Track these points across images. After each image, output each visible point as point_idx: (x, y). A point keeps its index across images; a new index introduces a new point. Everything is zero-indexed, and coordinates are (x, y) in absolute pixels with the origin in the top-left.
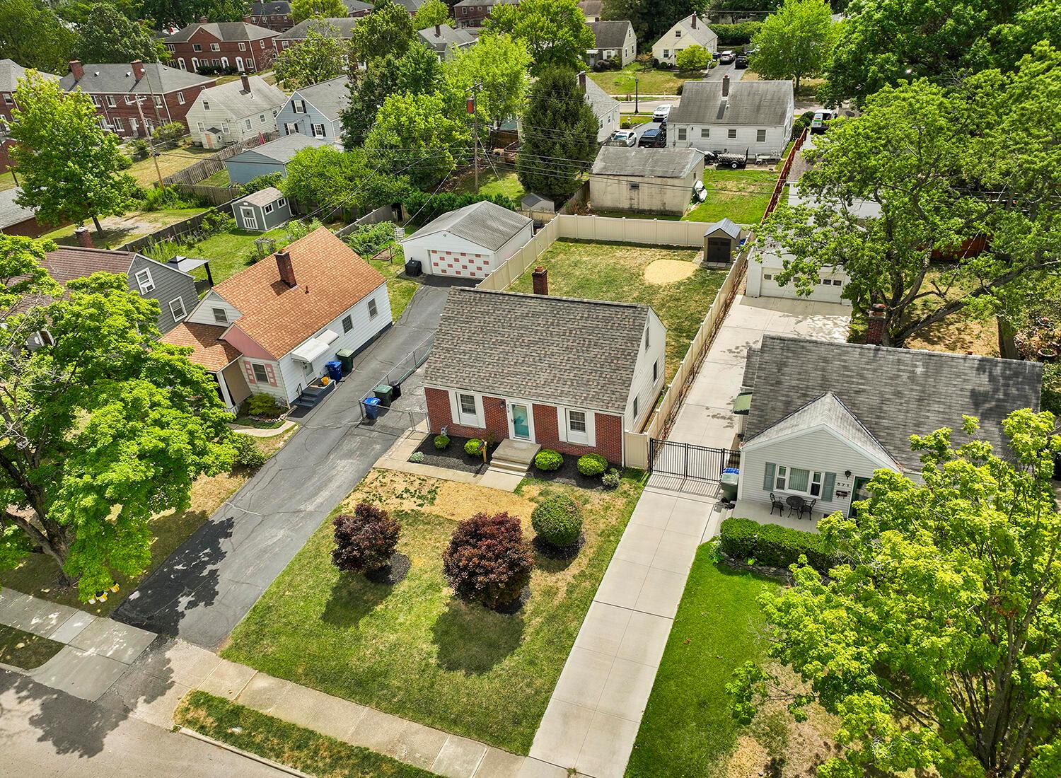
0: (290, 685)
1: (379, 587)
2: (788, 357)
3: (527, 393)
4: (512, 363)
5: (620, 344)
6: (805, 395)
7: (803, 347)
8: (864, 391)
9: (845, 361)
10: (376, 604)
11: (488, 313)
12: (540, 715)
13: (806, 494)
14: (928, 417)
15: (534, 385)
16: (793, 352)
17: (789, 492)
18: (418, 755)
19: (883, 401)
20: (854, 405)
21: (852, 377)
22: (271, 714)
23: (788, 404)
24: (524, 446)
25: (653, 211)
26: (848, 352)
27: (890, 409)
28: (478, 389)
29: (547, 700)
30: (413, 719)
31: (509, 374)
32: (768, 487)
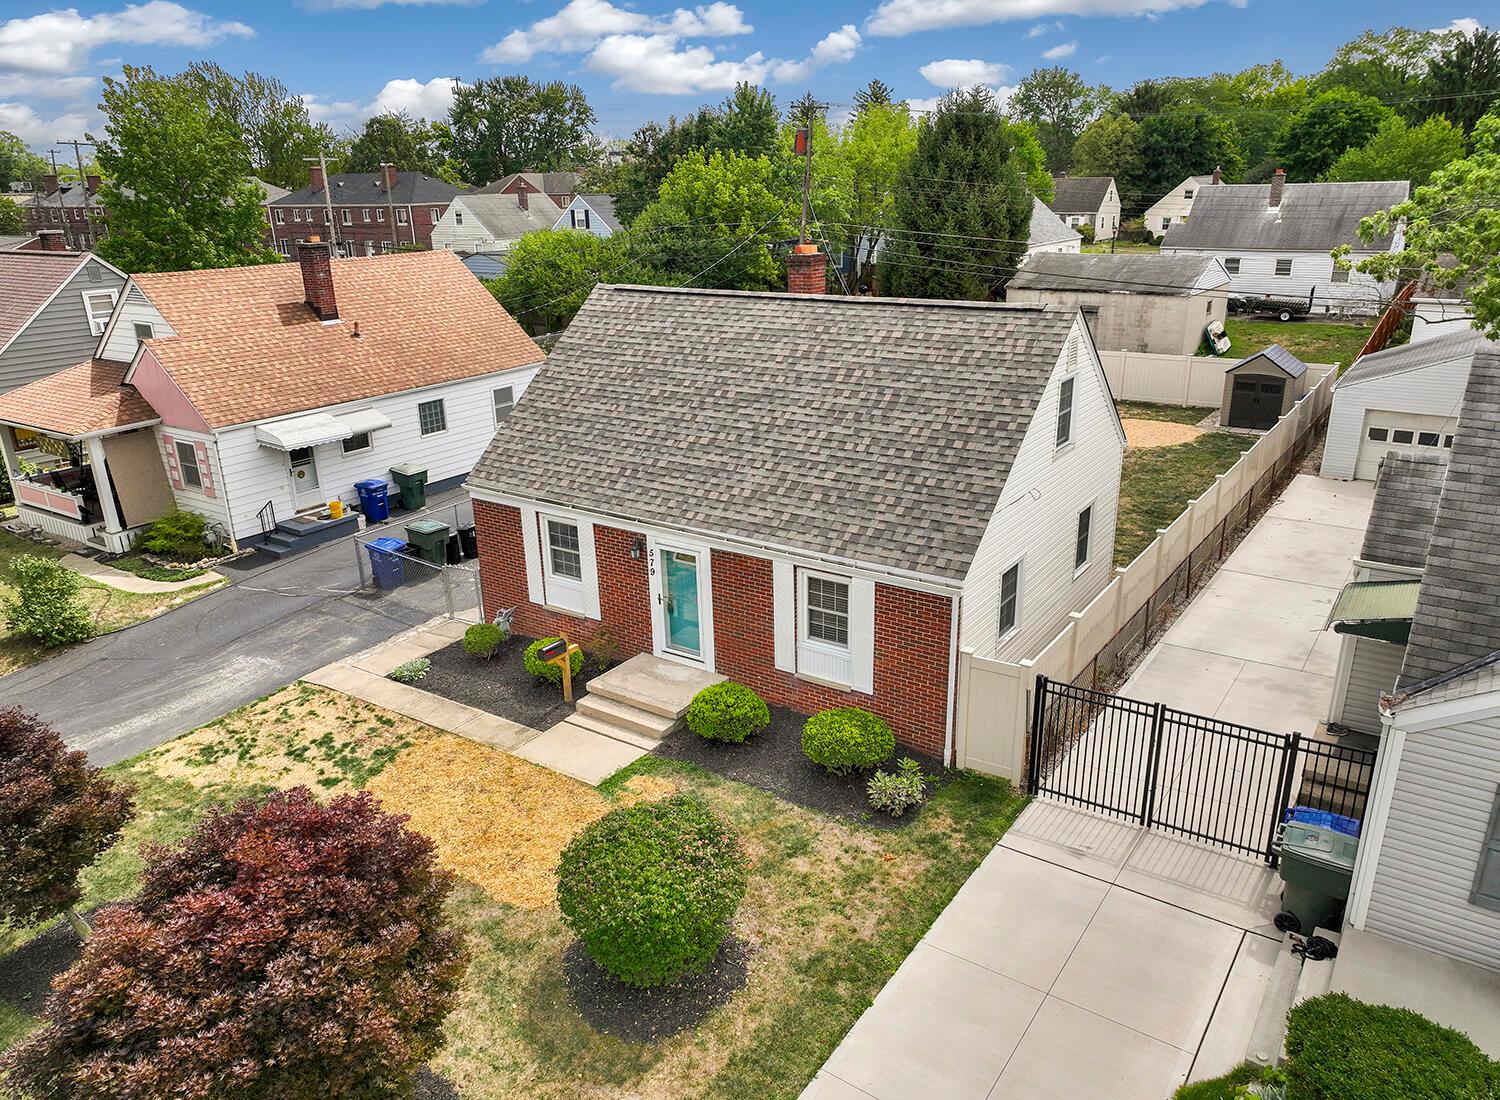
4: (683, 445)
5: (981, 400)
15: (725, 497)
24: (681, 675)
28: (585, 504)
31: (668, 470)
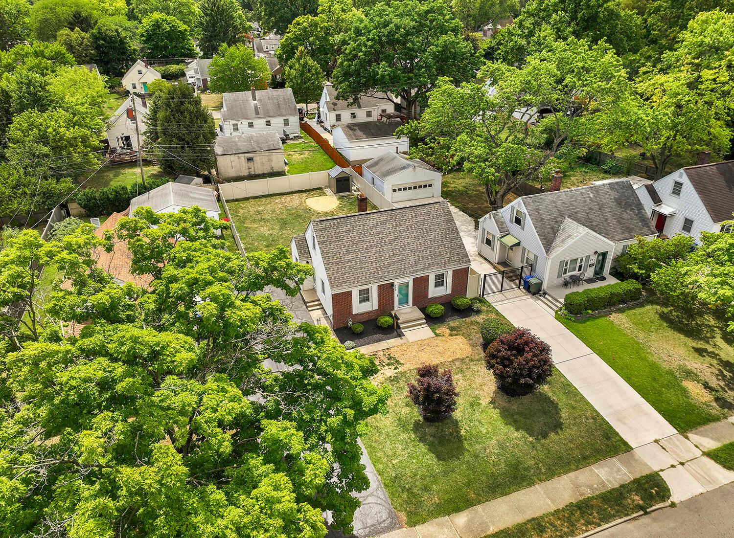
0: (479, 508)
1: (445, 422)
2: (538, 206)
3: (408, 272)
4: (387, 257)
5: (444, 225)
6: (557, 222)
7: (541, 199)
8: (578, 211)
9: (562, 200)
10: (458, 432)
11: (350, 231)
12: (611, 428)
13: (576, 273)
14: (607, 216)
15: (410, 266)
16: (538, 202)
17: (569, 274)
18: (595, 486)
19: (588, 214)
20: (578, 220)
21: (569, 207)
22: (496, 530)
23: (552, 228)
25: (266, 174)
26: (560, 196)
27: (592, 216)
28: (374, 281)
29: (603, 419)
30: (566, 473)
31: (389, 265)
32: (559, 276)
